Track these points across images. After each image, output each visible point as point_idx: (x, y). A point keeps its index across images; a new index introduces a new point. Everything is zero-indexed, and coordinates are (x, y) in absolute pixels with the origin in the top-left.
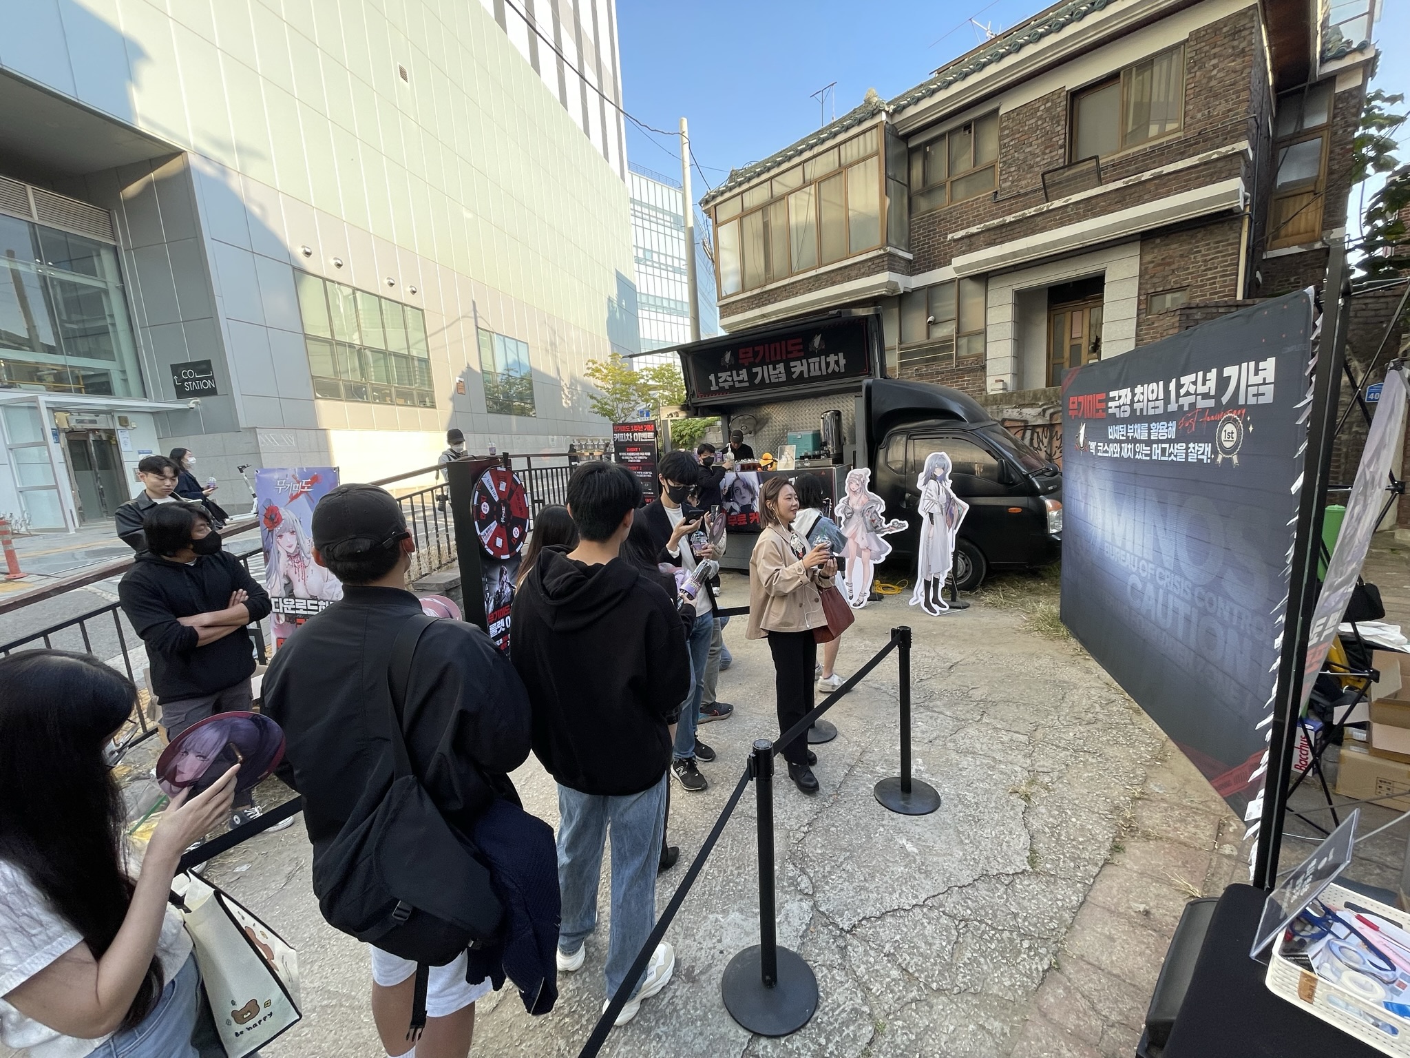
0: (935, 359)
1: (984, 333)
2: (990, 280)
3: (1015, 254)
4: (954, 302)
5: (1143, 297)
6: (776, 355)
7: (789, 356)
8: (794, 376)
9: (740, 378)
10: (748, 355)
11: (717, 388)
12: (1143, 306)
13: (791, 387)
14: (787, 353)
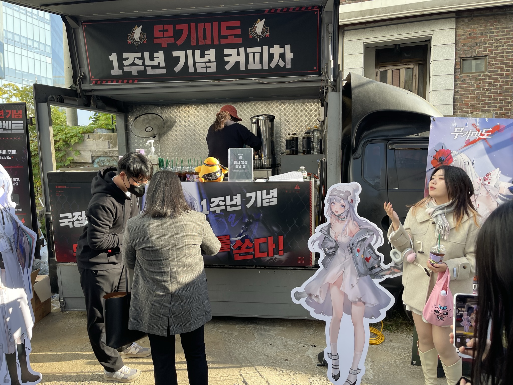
5: (458, 60)
6: (205, 37)
7: (223, 41)
8: (228, 67)
9: (155, 63)
10: (166, 34)
11: (120, 73)
12: (458, 67)
13: (222, 82)
14: (221, 37)
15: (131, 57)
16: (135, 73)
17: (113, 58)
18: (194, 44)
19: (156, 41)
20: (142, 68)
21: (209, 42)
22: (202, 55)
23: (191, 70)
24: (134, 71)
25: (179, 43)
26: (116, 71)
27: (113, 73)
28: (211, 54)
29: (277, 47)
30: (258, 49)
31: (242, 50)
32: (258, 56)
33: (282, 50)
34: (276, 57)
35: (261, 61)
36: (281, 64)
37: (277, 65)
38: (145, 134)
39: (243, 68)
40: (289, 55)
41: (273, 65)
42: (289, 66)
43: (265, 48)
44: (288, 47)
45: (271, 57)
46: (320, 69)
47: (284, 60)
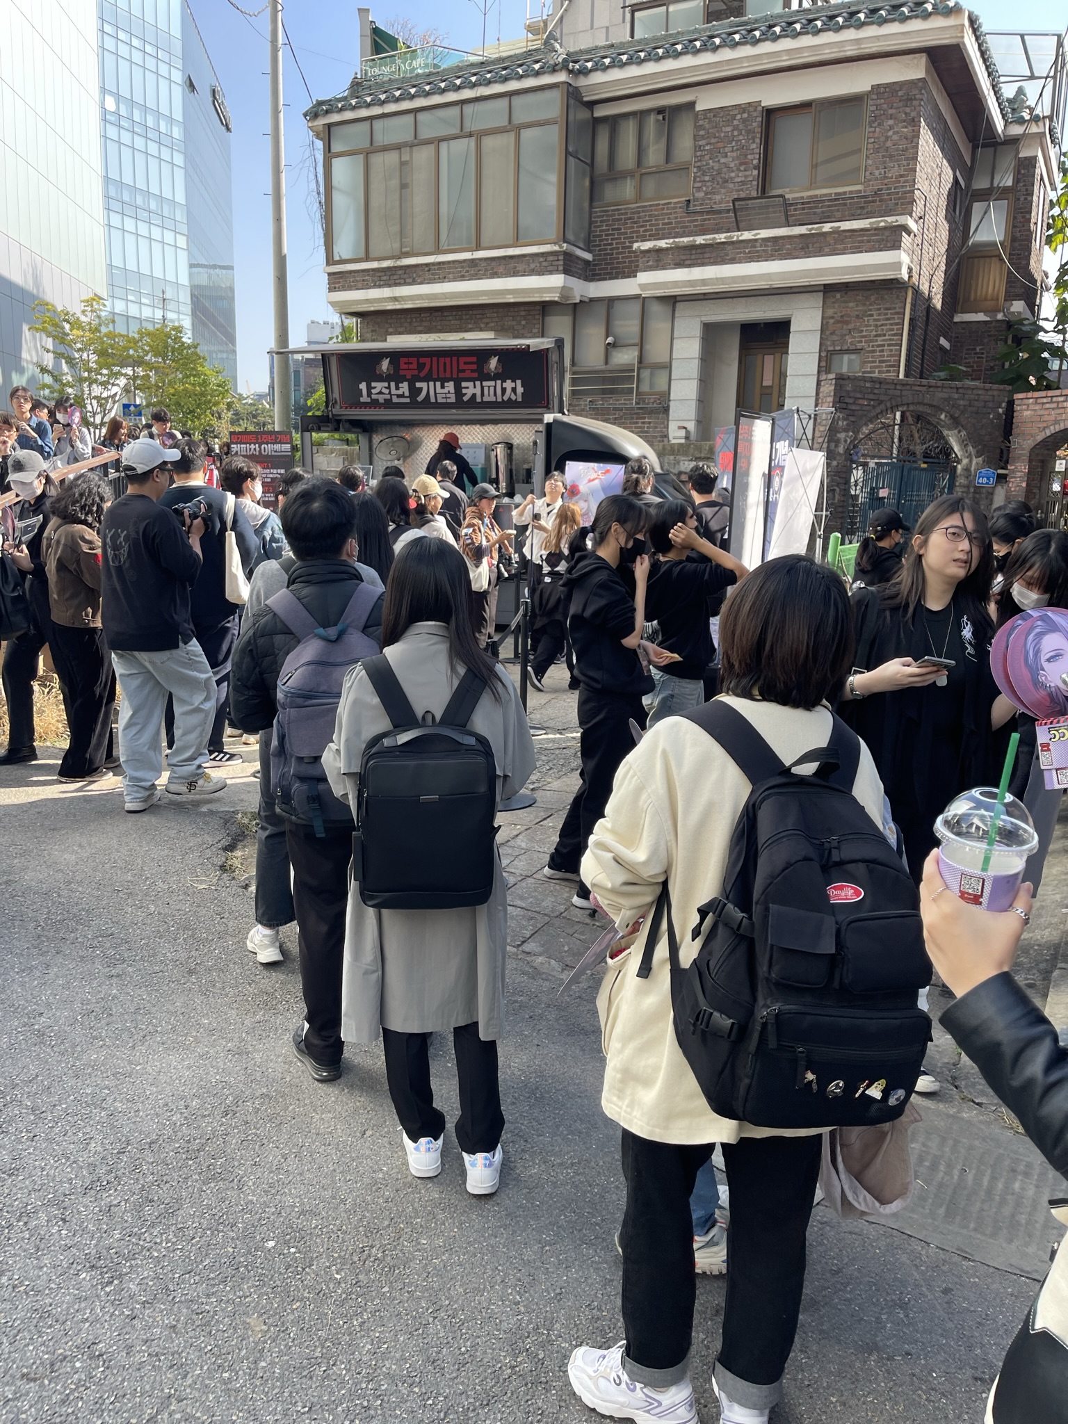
0: (612, 392)
1: (668, 367)
2: (678, 304)
3: (704, 282)
4: (637, 322)
5: (823, 354)
6: (445, 371)
7: (461, 375)
8: (465, 398)
9: (400, 392)
10: (411, 366)
11: (369, 400)
12: (823, 364)
13: (460, 411)
14: (459, 371)
15: (379, 386)
16: (381, 401)
17: (363, 386)
18: (435, 376)
19: (401, 373)
20: (388, 397)
21: (448, 375)
22: (443, 387)
23: (433, 400)
24: (381, 398)
25: (422, 375)
26: (364, 399)
27: (362, 400)
28: (450, 386)
29: (509, 381)
30: (492, 383)
31: (478, 383)
32: (492, 389)
33: (513, 385)
34: (509, 391)
35: (495, 394)
36: (513, 398)
37: (510, 399)
38: (389, 457)
39: (479, 400)
40: (520, 390)
41: (506, 398)
42: (520, 399)
43: (499, 382)
44: (519, 382)
45: (504, 390)
46: (548, 403)
47: (515, 394)
